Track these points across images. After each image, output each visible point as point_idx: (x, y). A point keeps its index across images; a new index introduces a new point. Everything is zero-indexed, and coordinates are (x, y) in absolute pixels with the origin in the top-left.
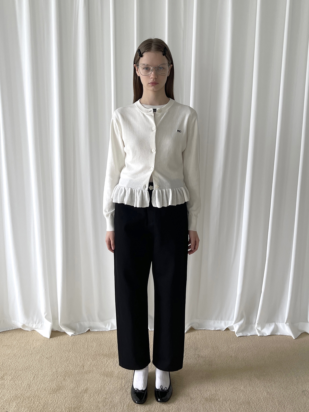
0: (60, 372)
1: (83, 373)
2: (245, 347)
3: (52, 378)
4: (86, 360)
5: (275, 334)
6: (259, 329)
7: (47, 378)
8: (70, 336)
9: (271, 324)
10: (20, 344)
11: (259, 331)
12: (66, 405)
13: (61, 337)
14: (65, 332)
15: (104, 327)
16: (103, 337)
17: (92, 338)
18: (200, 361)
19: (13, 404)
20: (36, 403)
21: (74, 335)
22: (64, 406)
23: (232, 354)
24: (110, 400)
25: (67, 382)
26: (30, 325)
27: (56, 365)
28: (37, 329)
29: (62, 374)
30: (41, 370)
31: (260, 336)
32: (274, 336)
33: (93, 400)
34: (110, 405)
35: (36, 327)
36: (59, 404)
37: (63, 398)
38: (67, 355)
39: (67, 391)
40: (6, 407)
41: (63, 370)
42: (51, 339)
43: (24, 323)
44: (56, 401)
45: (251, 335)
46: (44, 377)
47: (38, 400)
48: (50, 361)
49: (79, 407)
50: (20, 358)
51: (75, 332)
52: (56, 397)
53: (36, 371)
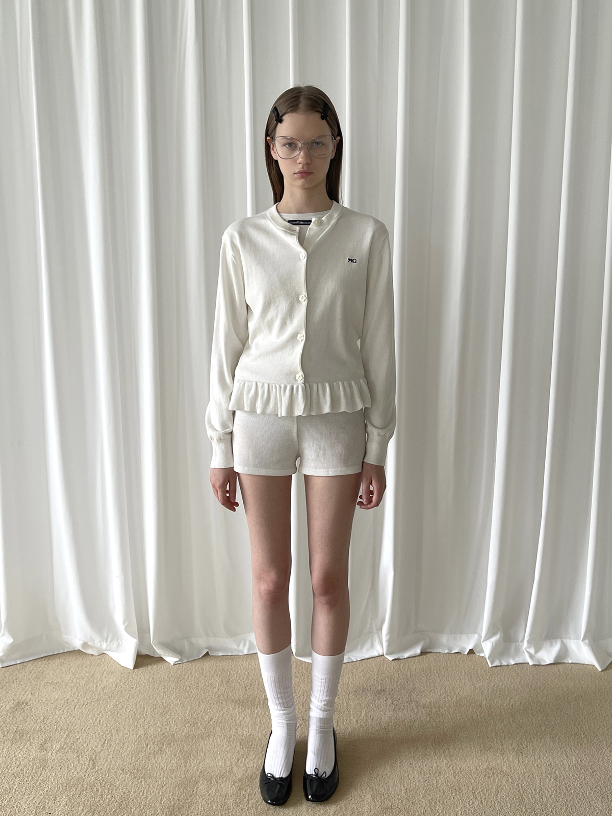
0: (151, 736)
1: (197, 737)
2: (505, 686)
3: (137, 748)
4: (201, 711)
5: (563, 662)
6: (532, 651)
7: (128, 747)
8: (172, 664)
9: (554, 642)
10: (78, 681)
11: (531, 656)
12: (163, 801)
13: (155, 667)
14: (161, 657)
15: (235, 647)
16: (233, 666)
17: (214, 669)
18: (420, 713)
19: (61, 798)
20: (107, 797)
21: (179, 662)
22: (161, 803)
23: (482, 701)
24: (249, 790)
25: (166, 754)
26: (97, 644)
27: (145, 721)
28: (109, 650)
29: (156, 740)
30: (117, 730)
31: (533, 665)
32: (561, 665)
33: (216, 791)
34: (248, 801)
35: (108, 649)
36: (151, 799)
37: (159, 788)
38: (166, 702)
39: (164, 774)
40: (49, 805)
41: (157, 732)
42: (136, 670)
43: (86, 641)
44: (145, 794)
45: (517, 662)
46: (122, 745)
47: (110, 791)
48: (134, 714)
49: (188, 806)
50: (76, 708)
51: (180, 657)
52: (144, 786)
53: (107, 732)
